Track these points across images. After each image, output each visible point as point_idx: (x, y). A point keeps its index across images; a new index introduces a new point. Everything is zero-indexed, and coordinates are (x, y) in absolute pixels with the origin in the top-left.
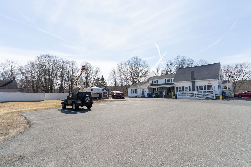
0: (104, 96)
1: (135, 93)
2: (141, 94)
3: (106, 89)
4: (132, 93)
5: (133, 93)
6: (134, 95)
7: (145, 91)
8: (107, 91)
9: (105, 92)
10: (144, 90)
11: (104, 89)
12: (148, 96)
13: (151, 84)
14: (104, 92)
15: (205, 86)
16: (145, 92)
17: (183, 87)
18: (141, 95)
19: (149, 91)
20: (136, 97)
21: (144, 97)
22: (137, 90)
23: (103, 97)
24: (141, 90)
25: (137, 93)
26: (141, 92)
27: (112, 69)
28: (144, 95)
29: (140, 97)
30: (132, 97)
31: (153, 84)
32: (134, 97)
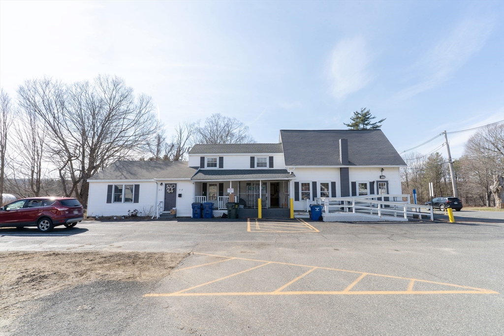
1: (128, 199)
2: (162, 205)
4: (109, 201)
5: (118, 199)
6: (123, 208)
7: (178, 192)
10: (175, 190)
12: (194, 214)
13: (198, 167)
15: (372, 184)
16: (180, 196)
17: (314, 184)
18: (162, 210)
20: (134, 217)
21: (175, 217)
22: (138, 186)
24: (163, 187)
25: (137, 201)
26: (161, 198)
28: (176, 210)
29: (154, 218)
30: (115, 218)
31: (206, 168)
32: (124, 216)
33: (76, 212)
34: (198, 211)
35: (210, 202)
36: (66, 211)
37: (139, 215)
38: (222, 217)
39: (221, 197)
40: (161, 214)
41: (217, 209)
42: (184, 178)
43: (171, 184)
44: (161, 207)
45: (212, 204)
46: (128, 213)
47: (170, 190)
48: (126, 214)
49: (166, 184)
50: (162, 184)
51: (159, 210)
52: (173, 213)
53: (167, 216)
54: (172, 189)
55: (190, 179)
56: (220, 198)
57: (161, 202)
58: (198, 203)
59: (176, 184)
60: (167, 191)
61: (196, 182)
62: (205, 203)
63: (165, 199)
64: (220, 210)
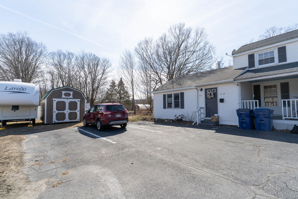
0: (61, 116)
1: (177, 106)
2: (203, 111)
3: (71, 93)
4: (164, 107)
5: (170, 106)
6: (173, 113)
7: (219, 97)
8: (78, 101)
9: (67, 102)
10: (215, 95)
11: (63, 92)
12: (241, 123)
13: (246, 67)
14: (64, 103)
16: (222, 101)
18: (203, 116)
19: (244, 97)
20: (179, 122)
21: (217, 126)
22: (182, 94)
23: (54, 120)
24: (203, 93)
25: (183, 107)
26: (202, 104)
27: (125, 53)
28: (218, 117)
29: (195, 124)
30: (166, 121)
31: (257, 66)
32: (172, 120)
33: (118, 116)
34: (247, 120)
35: (267, 107)
36: (110, 114)
37: (184, 120)
38: (292, 132)
39: (287, 100)
40: (202, 120)
41: (280, 118)
42: (225, 80)
43: (211, 89)
44: (201, 113)
45: (271, 112)
46: (175, 117)
47: (211, 95)
48: (173, 118)
49: (206, 90)
50: (202, 89)
51: (200, 116)
52: (214, 120)
53: (208, 123)
54: (212, 94)
55: (232, 80)
56: (284, 102)
57: (202, 108)
58: (247, 109)
59: (216, 88)
60: (208, 96)
61: (241, 83)
62: (256, 109)
63: (206, 104)
64: (286, 119)
